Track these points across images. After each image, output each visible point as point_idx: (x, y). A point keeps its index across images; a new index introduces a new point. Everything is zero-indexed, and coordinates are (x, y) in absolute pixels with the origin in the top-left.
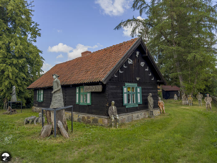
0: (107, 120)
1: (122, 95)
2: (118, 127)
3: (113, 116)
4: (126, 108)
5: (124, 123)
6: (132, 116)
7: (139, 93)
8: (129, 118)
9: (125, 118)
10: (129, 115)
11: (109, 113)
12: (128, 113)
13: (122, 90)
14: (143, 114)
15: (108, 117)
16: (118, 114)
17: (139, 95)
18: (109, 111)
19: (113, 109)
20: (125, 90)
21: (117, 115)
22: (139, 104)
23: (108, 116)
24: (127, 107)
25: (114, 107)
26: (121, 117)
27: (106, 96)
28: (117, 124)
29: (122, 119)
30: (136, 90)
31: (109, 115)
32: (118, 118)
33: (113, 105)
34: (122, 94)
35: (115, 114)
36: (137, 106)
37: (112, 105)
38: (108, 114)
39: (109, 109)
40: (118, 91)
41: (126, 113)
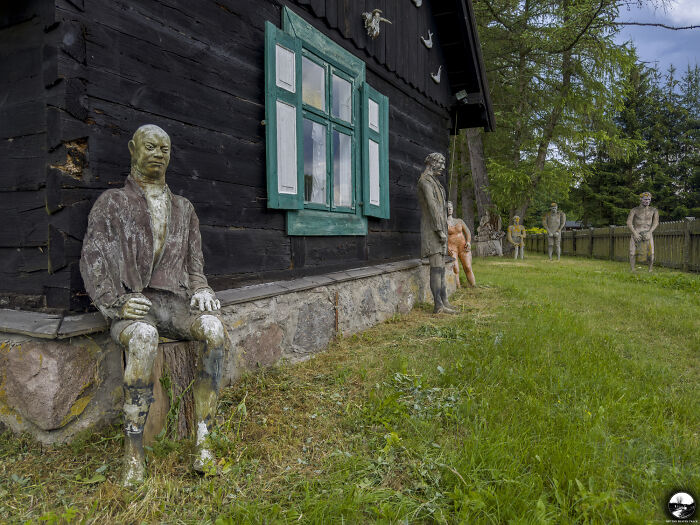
0: (52, 364)
1: (262, 114)
2: (219, 450)
3: (137, 302)
4: (291, 232)
5: (273, 373)
6: (336, 298)
7: (375, 136)
8: (316, 321)
9: (281, 325)
10: (312, 297)
11: (91, 270)
12: (307, 282)
13: (259, 57)
14: (394, 287)
15: (76, 323)
16: (216, 285)
17: (374, 149)
18: (92, 245)
19: (145, 222)
20: (284, 66)
21: (205, 296)
22: (372, 221)
23: (82, 304)
24: (295, 226)
25: (158, 201)
26: (244, 311)
27: (49, 52)
28: (207, 403)
29: (252, 330)
30: (360, 112)
31: (95, 294)
32: (212, 326)
33: (152, 177)
34: (261, 98)
35: (171, 280)
36: (362, 228)
37: (136, 173)
38: (78, 283)
39: (94, 216)
40: (220, 53)
41: (287, 276)
